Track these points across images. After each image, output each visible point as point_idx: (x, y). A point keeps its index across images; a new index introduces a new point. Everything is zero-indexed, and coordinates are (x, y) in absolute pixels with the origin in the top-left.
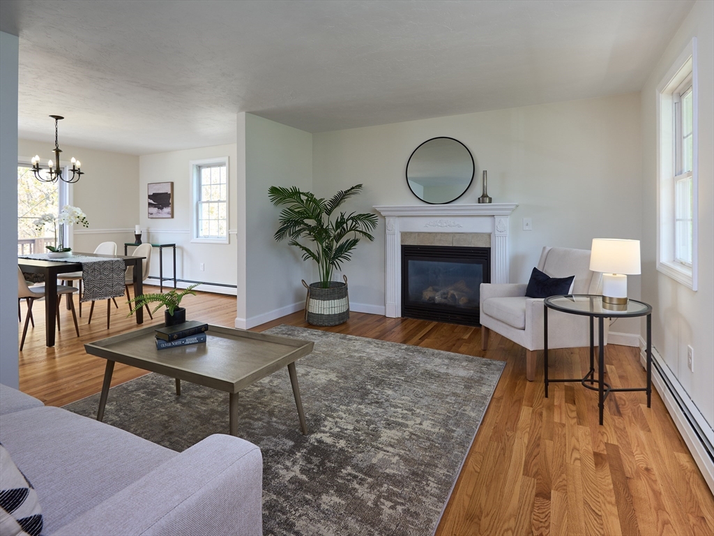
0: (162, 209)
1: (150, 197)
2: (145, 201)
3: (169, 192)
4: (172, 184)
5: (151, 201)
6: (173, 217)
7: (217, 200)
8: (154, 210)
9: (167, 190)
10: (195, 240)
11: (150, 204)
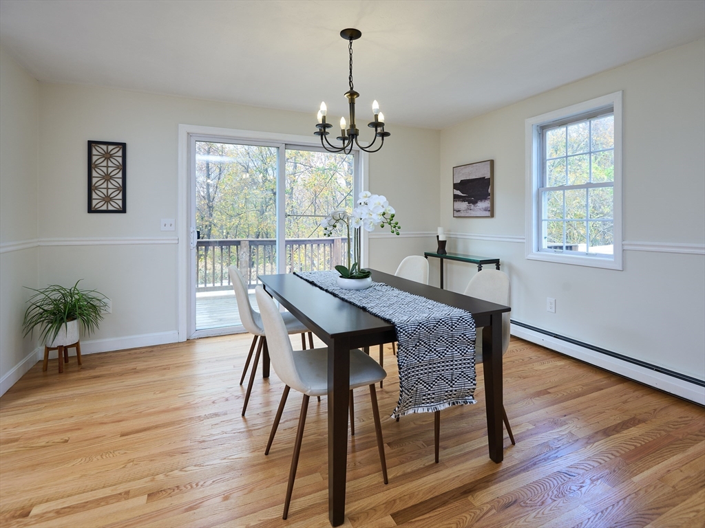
0: (475, 203)
1: (456, 186)
2: (449, 192)
3: (488, 176)
4: (492, 162)
5: (458, 193)
6: (492, 216)
7: (583, 182)
8: (463, 205)
9: (484, 172)
10: (534, 255)
11: (456, 198)
